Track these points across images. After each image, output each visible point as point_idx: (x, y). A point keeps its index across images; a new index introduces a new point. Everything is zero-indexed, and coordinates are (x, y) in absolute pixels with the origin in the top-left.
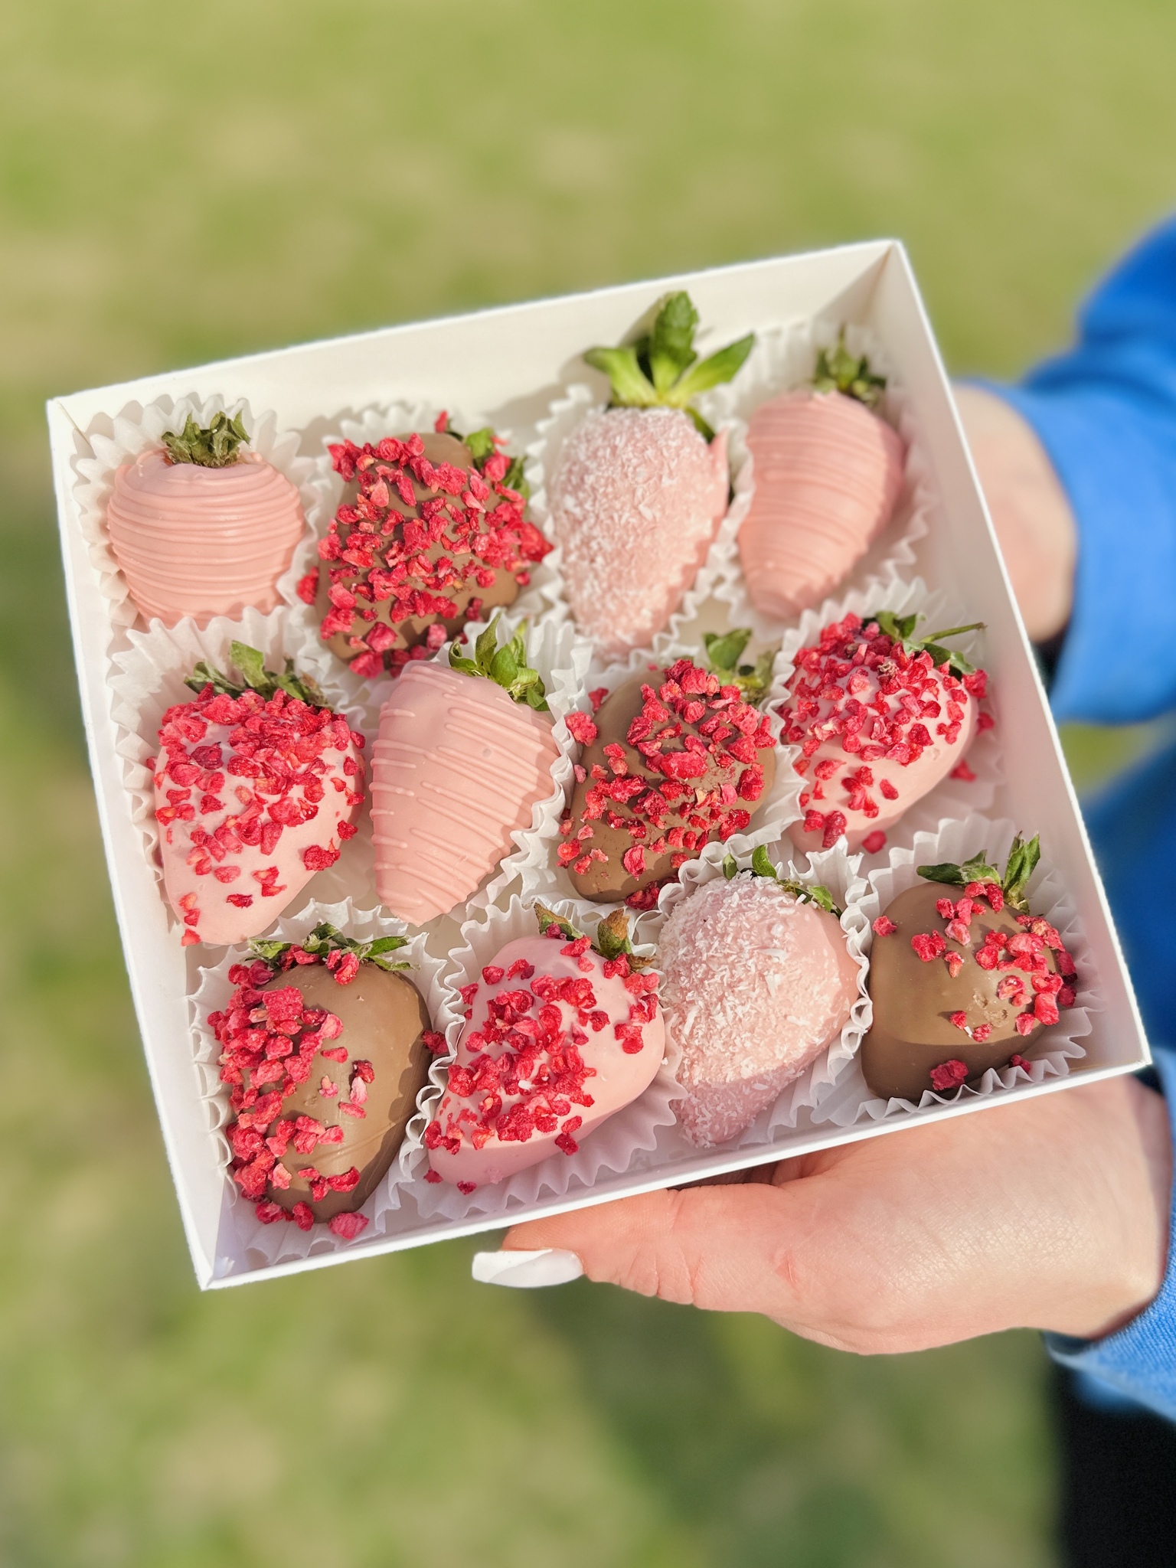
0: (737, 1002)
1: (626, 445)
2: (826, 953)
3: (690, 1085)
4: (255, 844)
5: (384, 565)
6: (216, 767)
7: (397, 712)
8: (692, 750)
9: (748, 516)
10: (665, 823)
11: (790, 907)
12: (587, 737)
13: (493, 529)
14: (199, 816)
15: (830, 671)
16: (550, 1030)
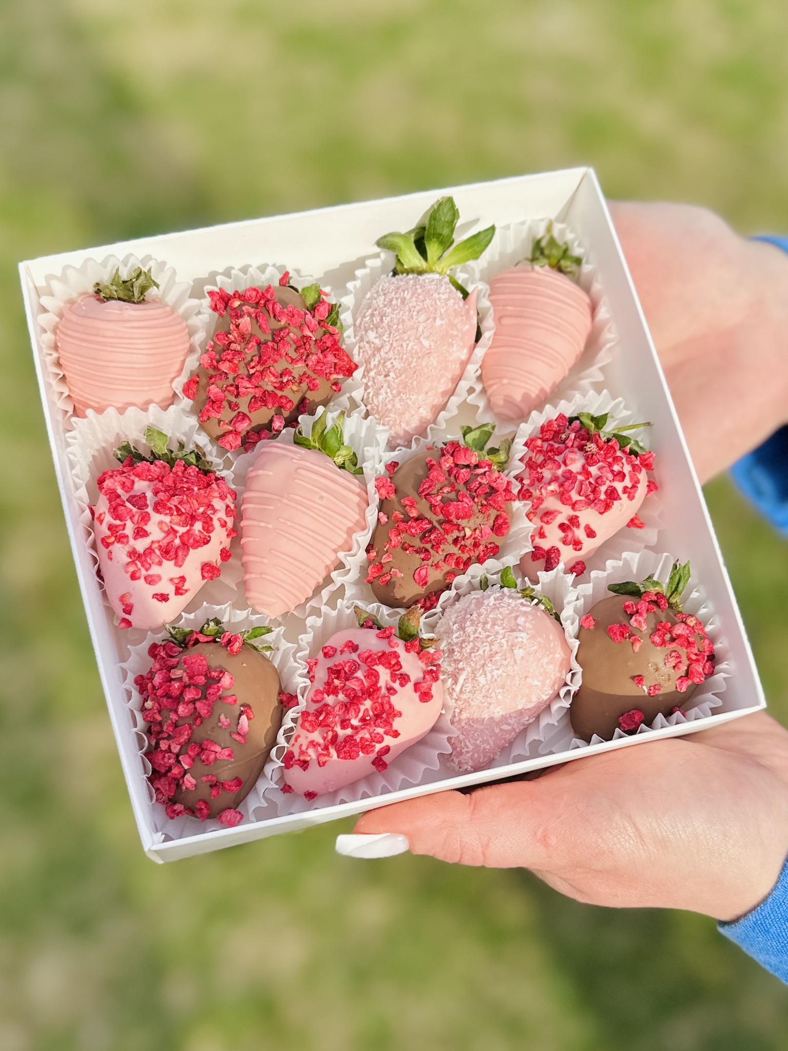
0: (494, 667)
1: (412, 297)
2: (552, 637)
3: (459, 725)
4: (172, 560)
5: (246, 373)
6: (144, 508)
7: (260, 472)
8: (463, 501)
9: (490, 348)
10: (443, 550)
11: (528, 607)
12: (388, 493)
13: (320, 351)
14: (132, 541)
15: (551, 451)
16: (372, 685)
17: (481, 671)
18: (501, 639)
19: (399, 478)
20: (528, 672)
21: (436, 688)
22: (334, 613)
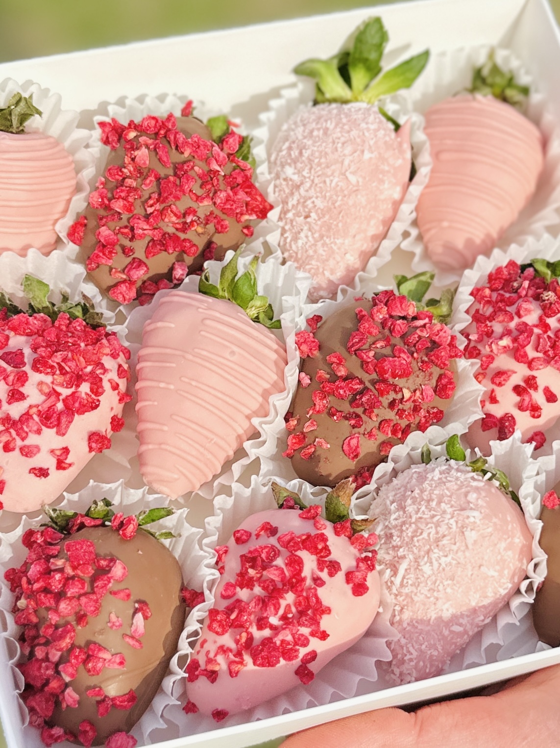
0: (441, 553)
2: (509, 519)
3: (400, 627)
4: (53, 427)
5: (143, 213)
6: (21, 366)
7: (159, 324)
8: (400, 357)
9: (427, 187)
10: (377, 416)
11: (480, 482)
12: (311, 349)
13: (229, 188)
14: (5, 406)
15: (501, 301)
16: (295, 575)
17: (426, 559)
18: (449, 519)
19: (322, 334)
20: (483, 559)
21: (371, 580)
22: (247, 492)
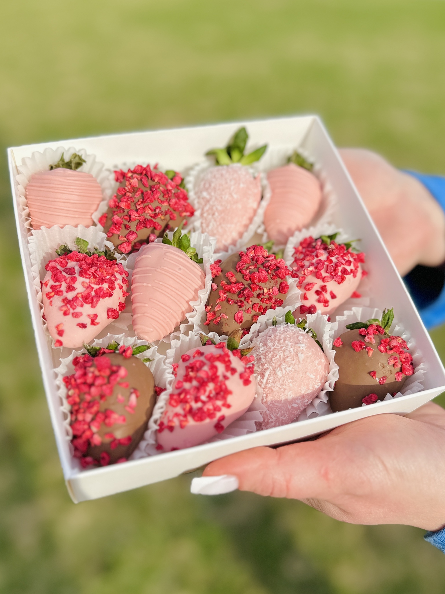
0: (286, 365)
2: (319, 350)
3: (266, 405)
4: (89, 303)
5: (135, 208)
6: (74, 274)
7: (144, 256)
8: (261, 272)
10: (251, 301)
11: (304, 332)
12: (217, 272)
13: (177, 198)
14: (65, 294)
16: (214, 374)
17: (279, 369)
18: (290, 348)
20: (307, 369)
21: (252, 377)
22: (187, 339)
